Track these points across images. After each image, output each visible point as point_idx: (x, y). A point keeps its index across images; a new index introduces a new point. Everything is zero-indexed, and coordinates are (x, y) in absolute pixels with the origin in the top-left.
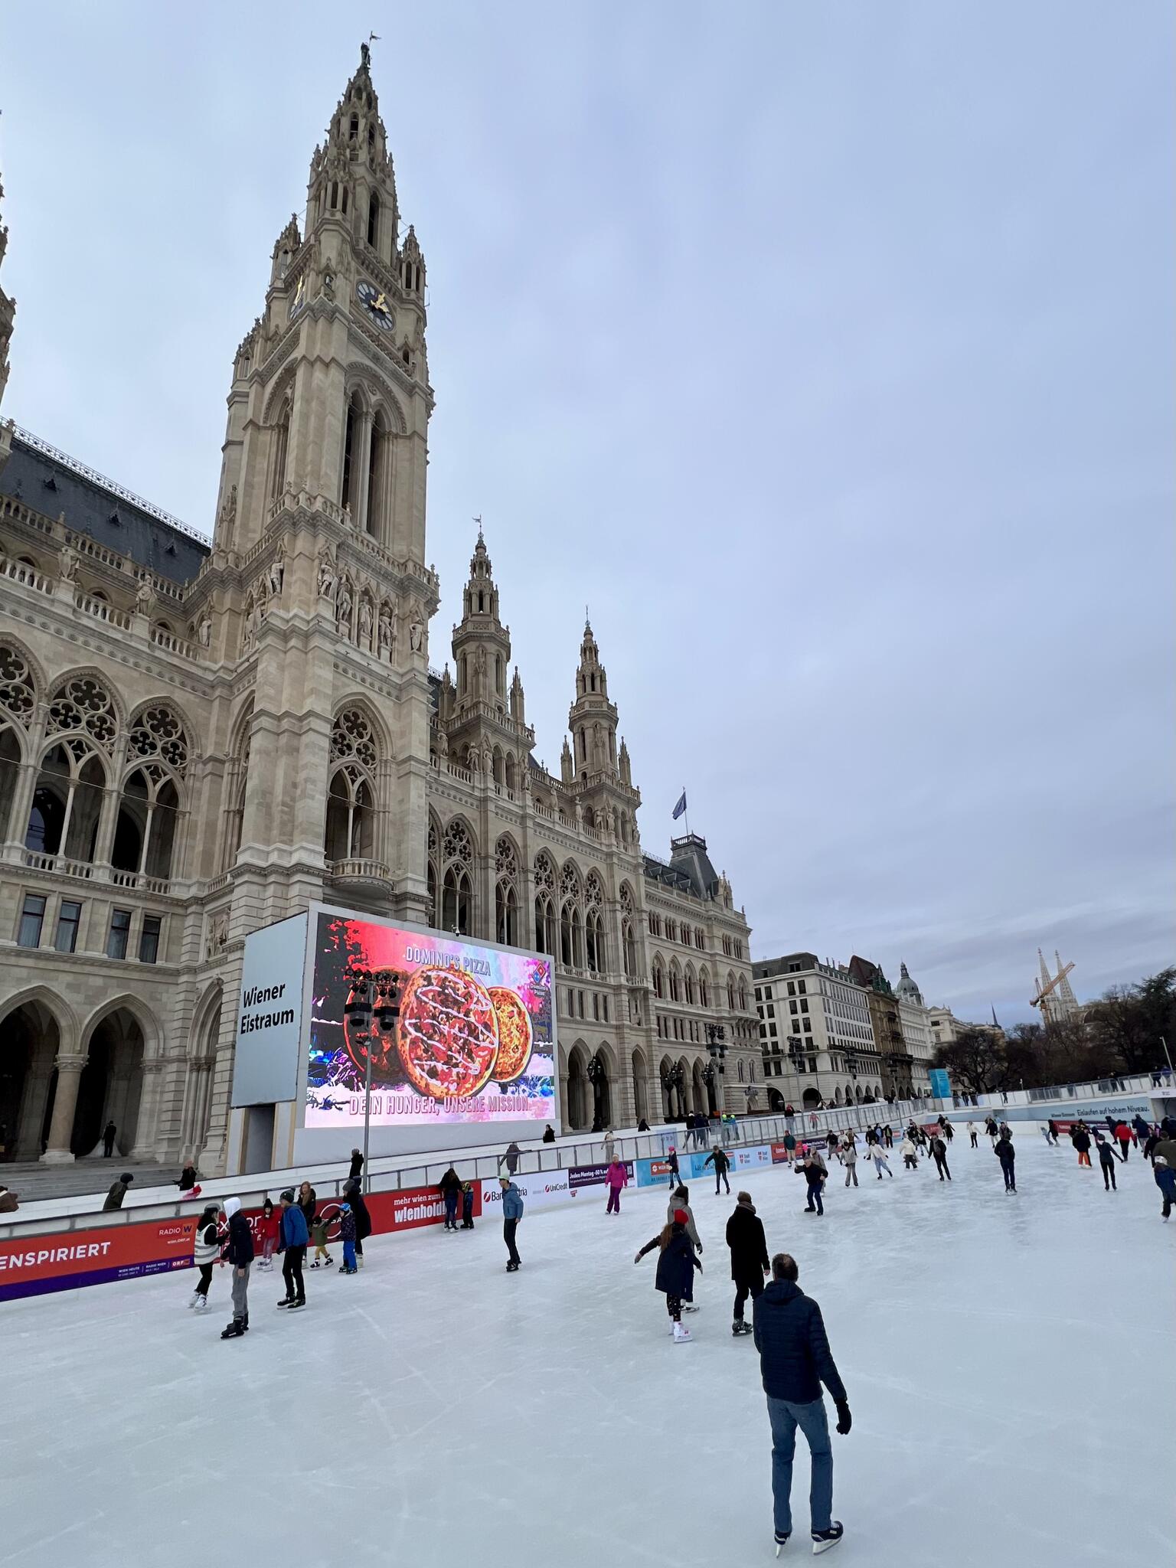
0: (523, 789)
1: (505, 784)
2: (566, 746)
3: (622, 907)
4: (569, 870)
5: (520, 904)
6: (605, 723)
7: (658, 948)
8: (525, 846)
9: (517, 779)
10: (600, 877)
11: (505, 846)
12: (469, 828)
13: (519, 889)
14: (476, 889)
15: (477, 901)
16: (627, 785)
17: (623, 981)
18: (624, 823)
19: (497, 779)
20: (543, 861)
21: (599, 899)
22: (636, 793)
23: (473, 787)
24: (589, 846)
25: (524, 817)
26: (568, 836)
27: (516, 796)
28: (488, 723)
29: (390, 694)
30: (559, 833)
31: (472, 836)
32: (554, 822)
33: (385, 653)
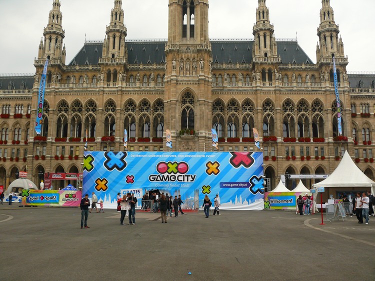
1: (267, 81)
2: (318, 46)
5: (276, 121)
6: (328, 34)
8: (277, 101)
9: (273, 77)
10: (320, 101)
11: (268, 103)
12: (251, 101)
13: (275, 117)
19: (264, 80)
21: (320, 110)
22: (346, 59)
23: (253, 87)
24: (313, 91)
25: (275, 90)
26: (300, 90)
27: (272, 83)
28: (257, 63)
29: (196, 84)
30: (295, 91)
31: (253, 103)
32: (293, 87)
33: (194, 73)
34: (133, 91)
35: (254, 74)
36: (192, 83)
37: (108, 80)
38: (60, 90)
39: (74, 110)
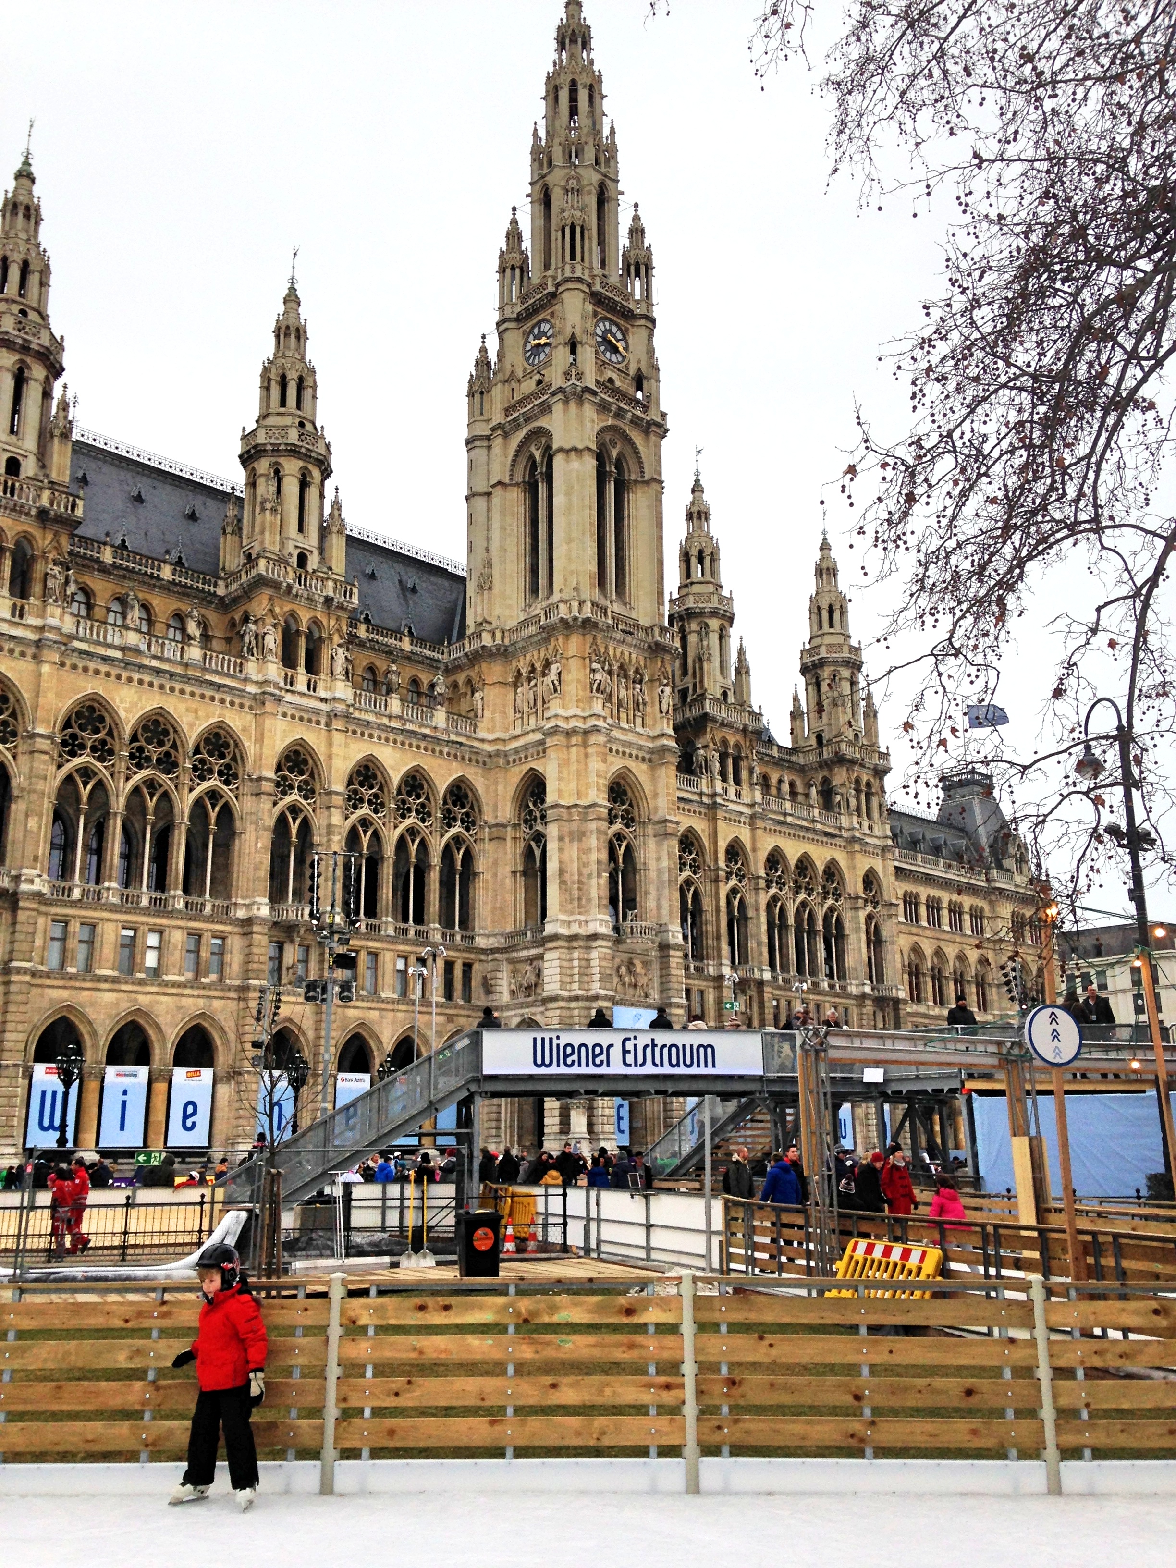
0: (751, 784)
1: (732, 783)
2: (796, 699)
3: (866, 901)
4: (804, 864)
5: (751, 913)
6: (846, 673)
7: (915, 938)
8: (754, 850)
9: (744, 774)
10: (839, 869)
11: (734, 851)
12: (698, 839)
13: (750, 899)
14: (707, 904)
15: (709, 915)
16: (873, 746)
17: (867, 989)
18: (868, 795)
19: (724, 779)
20: (775, 859)
21: (837, 896)
22: (885, 756)
23: (701, 794)
24: (826, 834)
25: (753, 817)
26: (801, 827)
27: (743, 793)
28: (714, 720)
29: (643, 759)
30: (791, 825)
31: (701, 846)
32: (785, 814)
33: (639, 721)
34: (380, 727)
35: (702, 752)
36: (634, 752)
37: (289, 660)
38: (76, 644)
39: (139, 759)
